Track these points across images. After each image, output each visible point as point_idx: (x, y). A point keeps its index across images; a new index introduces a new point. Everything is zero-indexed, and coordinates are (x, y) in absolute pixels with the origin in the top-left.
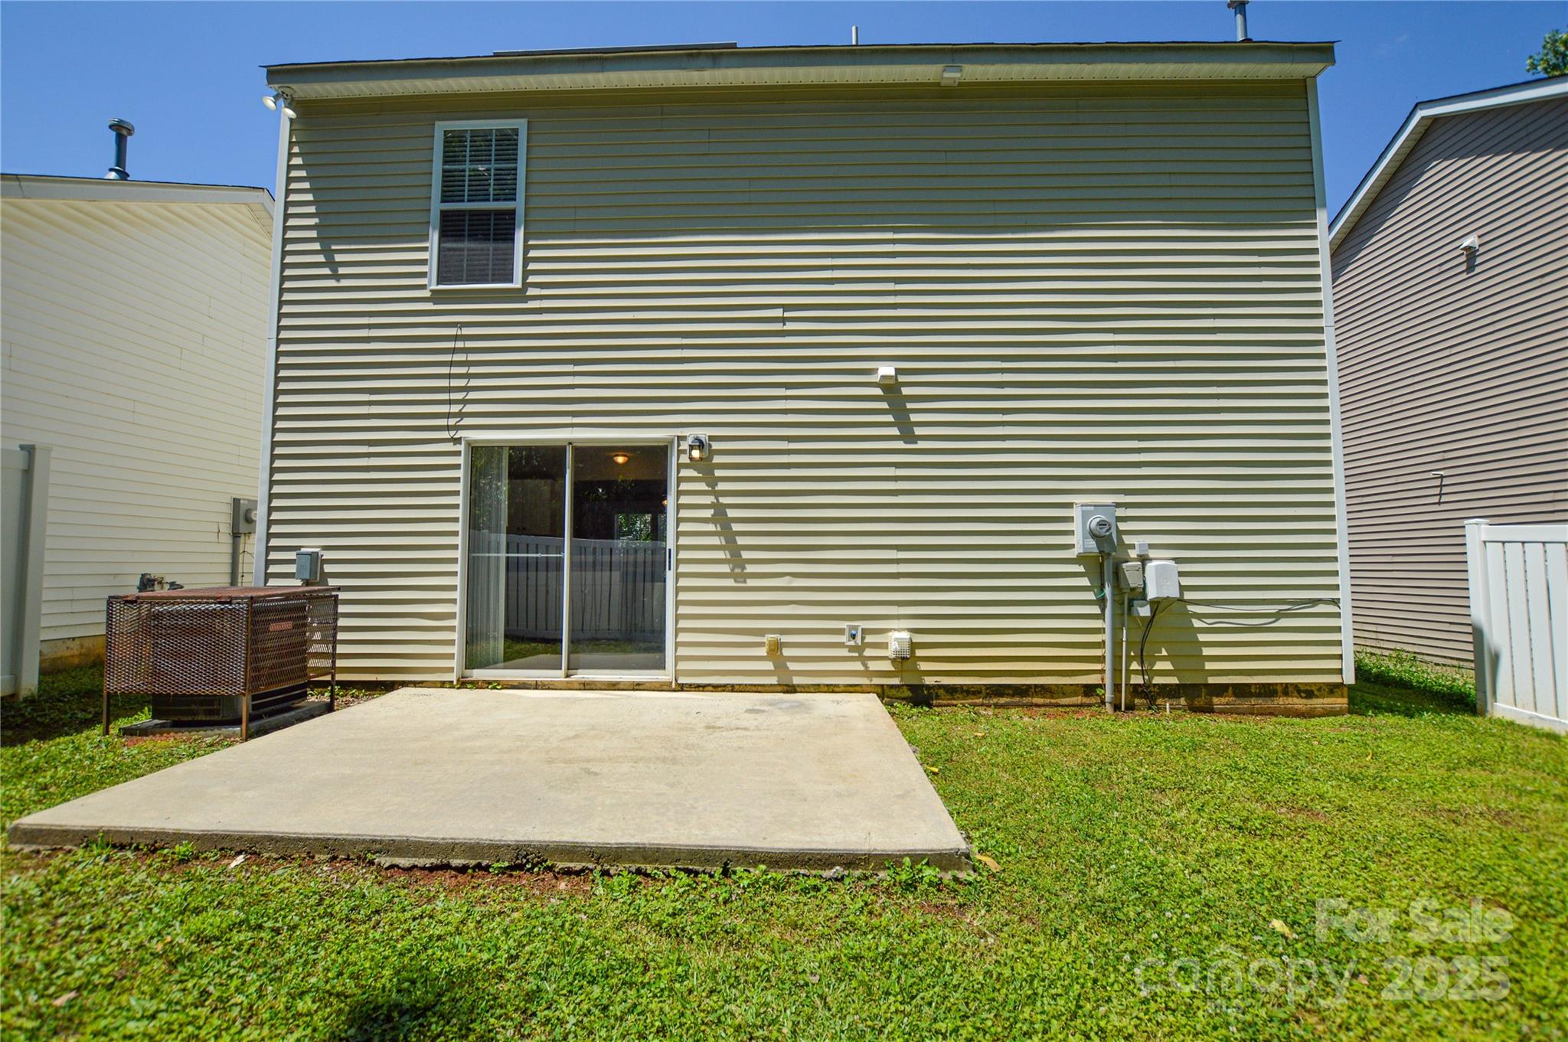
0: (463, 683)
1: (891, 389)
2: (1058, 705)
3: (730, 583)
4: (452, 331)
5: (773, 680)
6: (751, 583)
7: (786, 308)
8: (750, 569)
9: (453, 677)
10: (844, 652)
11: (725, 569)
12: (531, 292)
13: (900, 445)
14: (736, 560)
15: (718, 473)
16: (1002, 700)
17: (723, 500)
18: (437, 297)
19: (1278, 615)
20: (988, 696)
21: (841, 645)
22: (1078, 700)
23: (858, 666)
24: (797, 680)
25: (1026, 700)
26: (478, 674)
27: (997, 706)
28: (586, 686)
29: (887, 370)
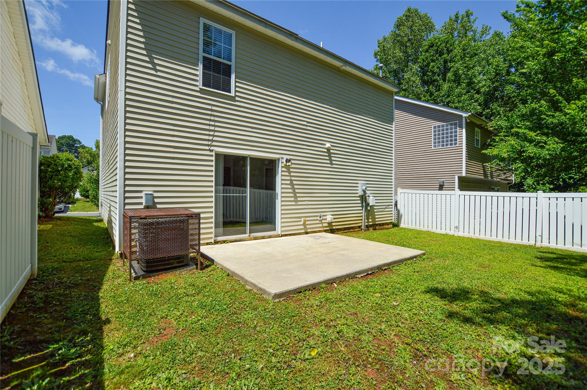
0: (216, 242)
1: (328, 150)
2: (355, 231)
3: (293, 203)
4: (210, 107)
5: (303, 231)
6: (299, 203)
7: (308, 122)
8: (299, 199)
9: (212, 241)
11: (293, 199)
12: (237, 99)
13: (330, 165)
14: (296, 197)
15: (291, 170)
16: (346, 231)
17: (293, 178)
19: (385, 208)
20: (344, 230)
21: (317, 220)
22: (358, 229)
23: (321, 225)
24: (309, 230)
25: (350, 231)
26: (220, 239)
27: (345, 233)
28: (256, 238)
29: (328, 145)
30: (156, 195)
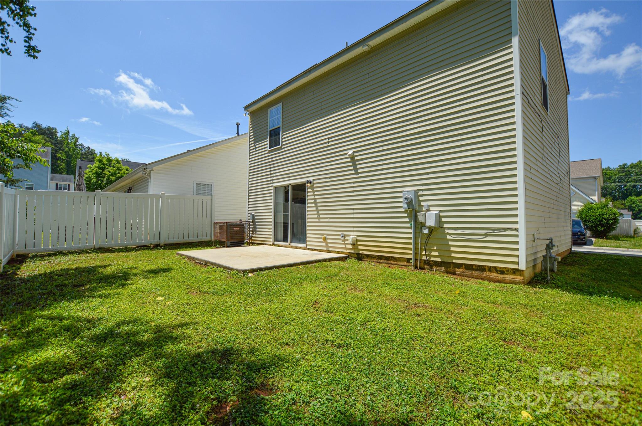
0: (274, 245)
1: (352, 157)
2: (398, 265)
3: (317, 220)
4: (270, 160)
5: (325, 249)
6: (321, 220)
7: (329, 138)
8: (321, 216)
9: (271, 243)
10: (341, 242)
11: (316, 216)
12: (283, 147)
13: (355, 176)
14: (318, 214)
15: (315, 189)
17: (316, 197)
18: (270, 152)
19: (486, 235)
20: (377, 259)
21: (339, 239)
22: (405, 263)
23: (343, 246)
24: (330, 249)
26: (276, 243)
27: (379, 262)
28: (292, 247)
29: (350, 152)
30: (256, 215)
